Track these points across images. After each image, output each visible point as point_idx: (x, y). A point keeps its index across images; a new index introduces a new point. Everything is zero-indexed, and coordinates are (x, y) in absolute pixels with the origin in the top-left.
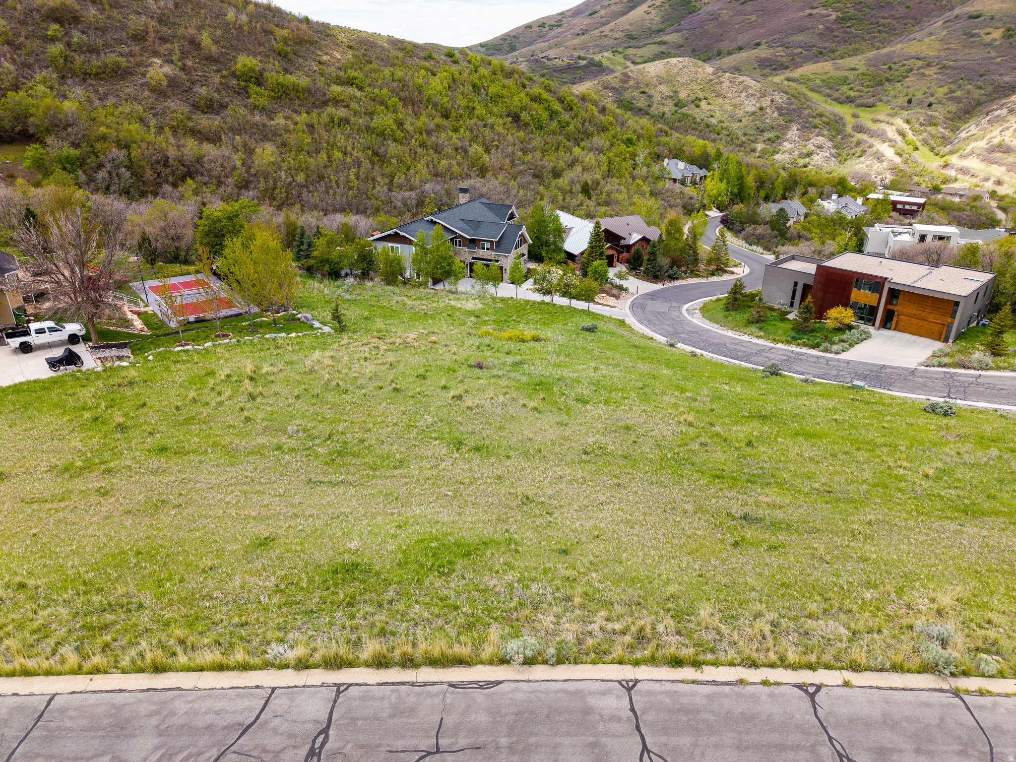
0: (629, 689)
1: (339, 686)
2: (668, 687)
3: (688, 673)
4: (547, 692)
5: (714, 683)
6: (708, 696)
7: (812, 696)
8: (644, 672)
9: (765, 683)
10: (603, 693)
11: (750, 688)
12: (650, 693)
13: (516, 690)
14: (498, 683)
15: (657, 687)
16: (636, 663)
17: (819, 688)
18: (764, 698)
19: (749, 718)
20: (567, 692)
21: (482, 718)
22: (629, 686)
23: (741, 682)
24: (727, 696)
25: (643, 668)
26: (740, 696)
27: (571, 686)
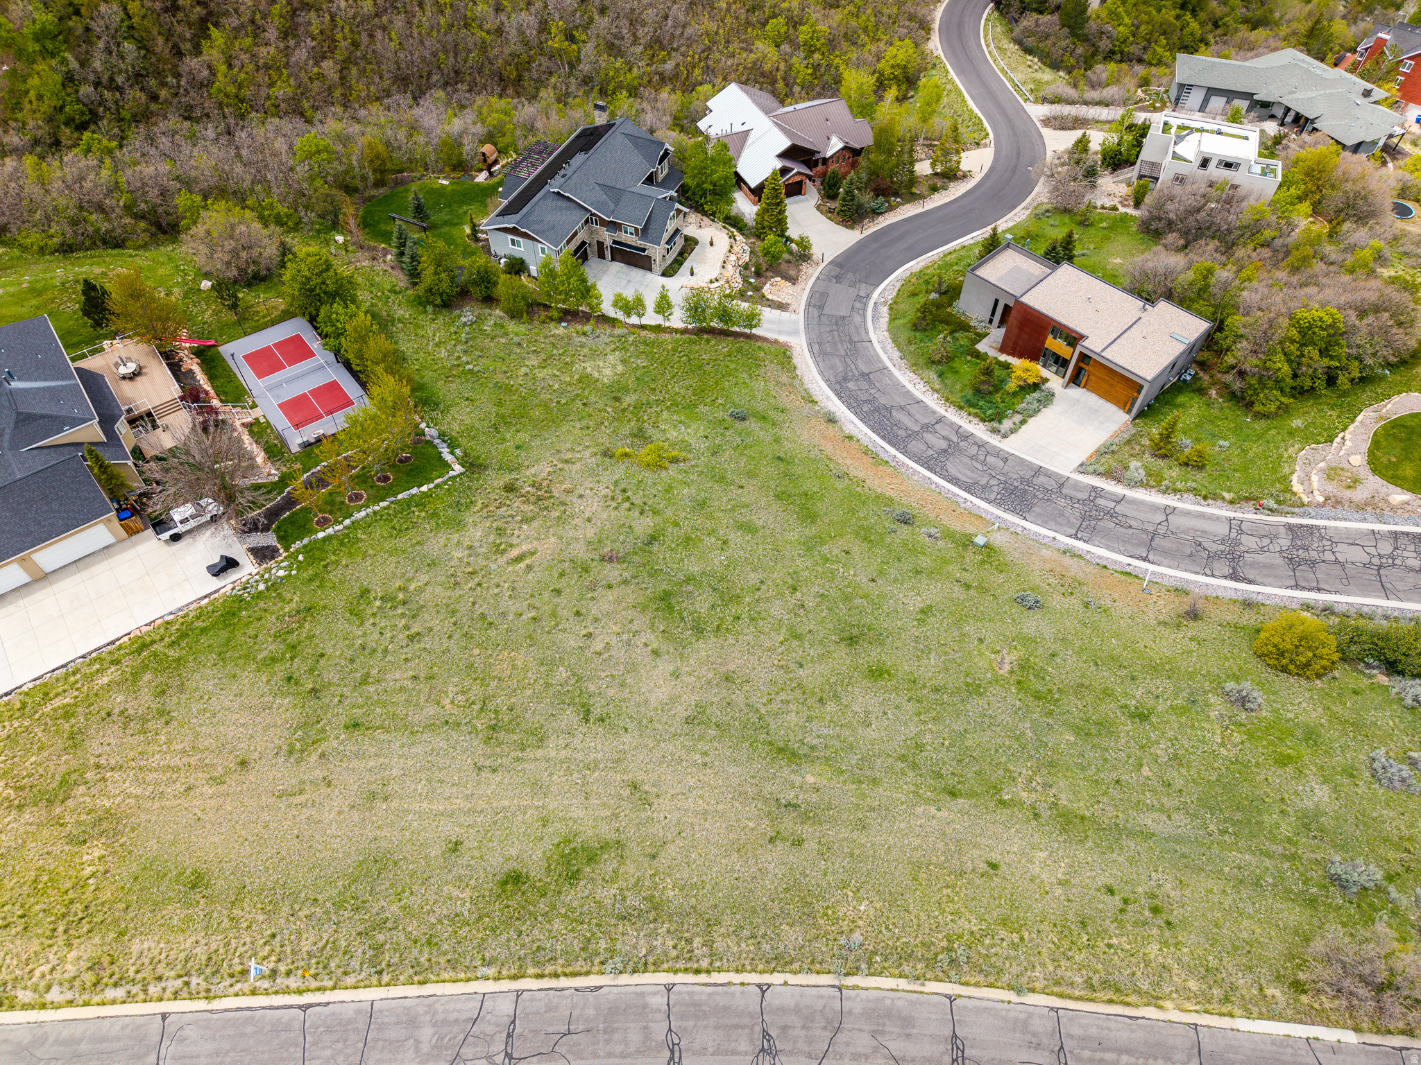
0: (669, 990)
1: (517, 991)
2: (690, 988)
3: (703, 978)
4: (626, 993)
5: (715, 985)
6: (710, 995)
7: (763, 992)
8: (681, 978)
9: (742, 984)
10: (655, 994)
11: (733, 988)
12: (680, 993)
13: (610, 993)
14: (601, 987)
15: (684, 988)
16: (676, 971)
17: (769, 986)
18: (738, 994)
19: (726, 1008)
20: (636, 993)
21: (591, 1012)
22: (669, 988)
23: (729, 984)
24: (719, 994)
25: (680, 974)
26: (726, 993)
27: (639, 989)
